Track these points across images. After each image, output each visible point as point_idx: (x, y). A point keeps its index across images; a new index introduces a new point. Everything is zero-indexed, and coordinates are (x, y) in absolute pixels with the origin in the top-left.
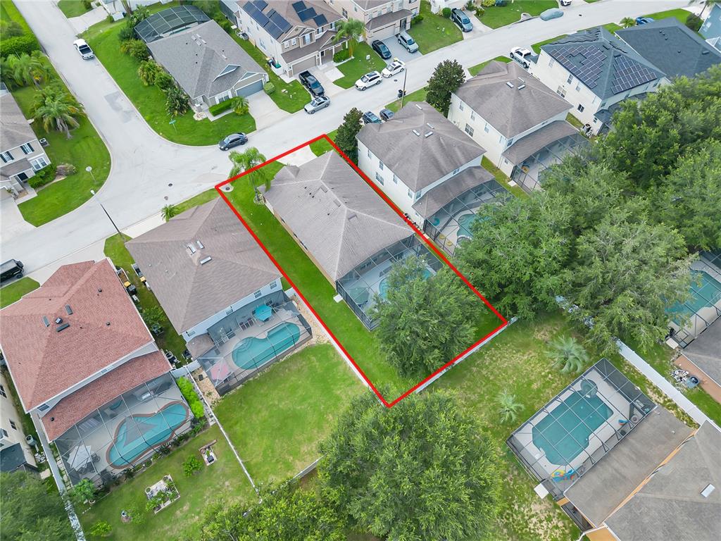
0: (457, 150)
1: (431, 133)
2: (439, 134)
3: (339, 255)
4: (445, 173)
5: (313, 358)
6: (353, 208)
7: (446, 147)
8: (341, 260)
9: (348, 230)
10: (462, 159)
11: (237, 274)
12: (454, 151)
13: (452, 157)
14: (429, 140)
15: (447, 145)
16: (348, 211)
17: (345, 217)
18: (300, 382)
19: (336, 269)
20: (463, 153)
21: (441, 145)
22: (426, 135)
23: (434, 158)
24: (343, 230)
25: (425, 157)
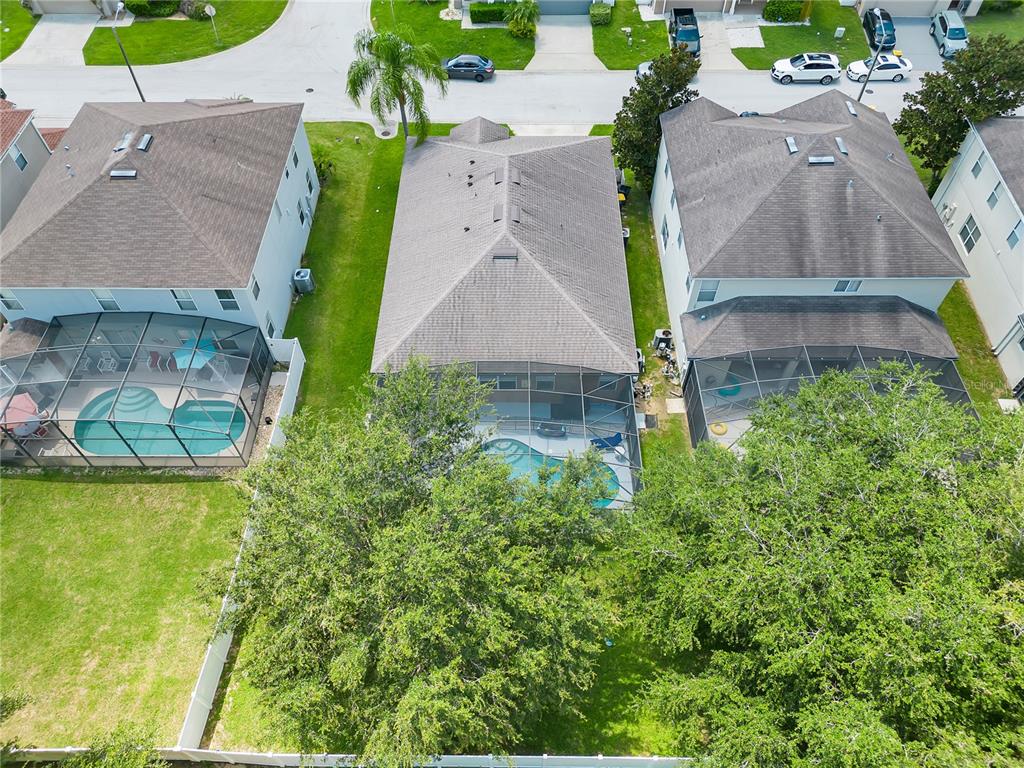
0: (879, 231)
1: (831, 159)
2: (850, 173)
3: (420, 320)
4: (808, 270)
5: (204, 509)
6: (523, 239)
7: (850, 210)
8: (416, 334)
9: (476, 278)
10: (880, 261)
11: (159, 232)
12: (870, 233)
13: (852, 243)
14: (815, 175)
15: (857, 207)
16: (505, 239)
17: (489, 248)
18: (130, 540)
19: (392, 349)
20: (893, 249)
21: (840, 198)
22: (812, 159)
23: (800, 221)
24: (465, 273)
25: (776, 208)
